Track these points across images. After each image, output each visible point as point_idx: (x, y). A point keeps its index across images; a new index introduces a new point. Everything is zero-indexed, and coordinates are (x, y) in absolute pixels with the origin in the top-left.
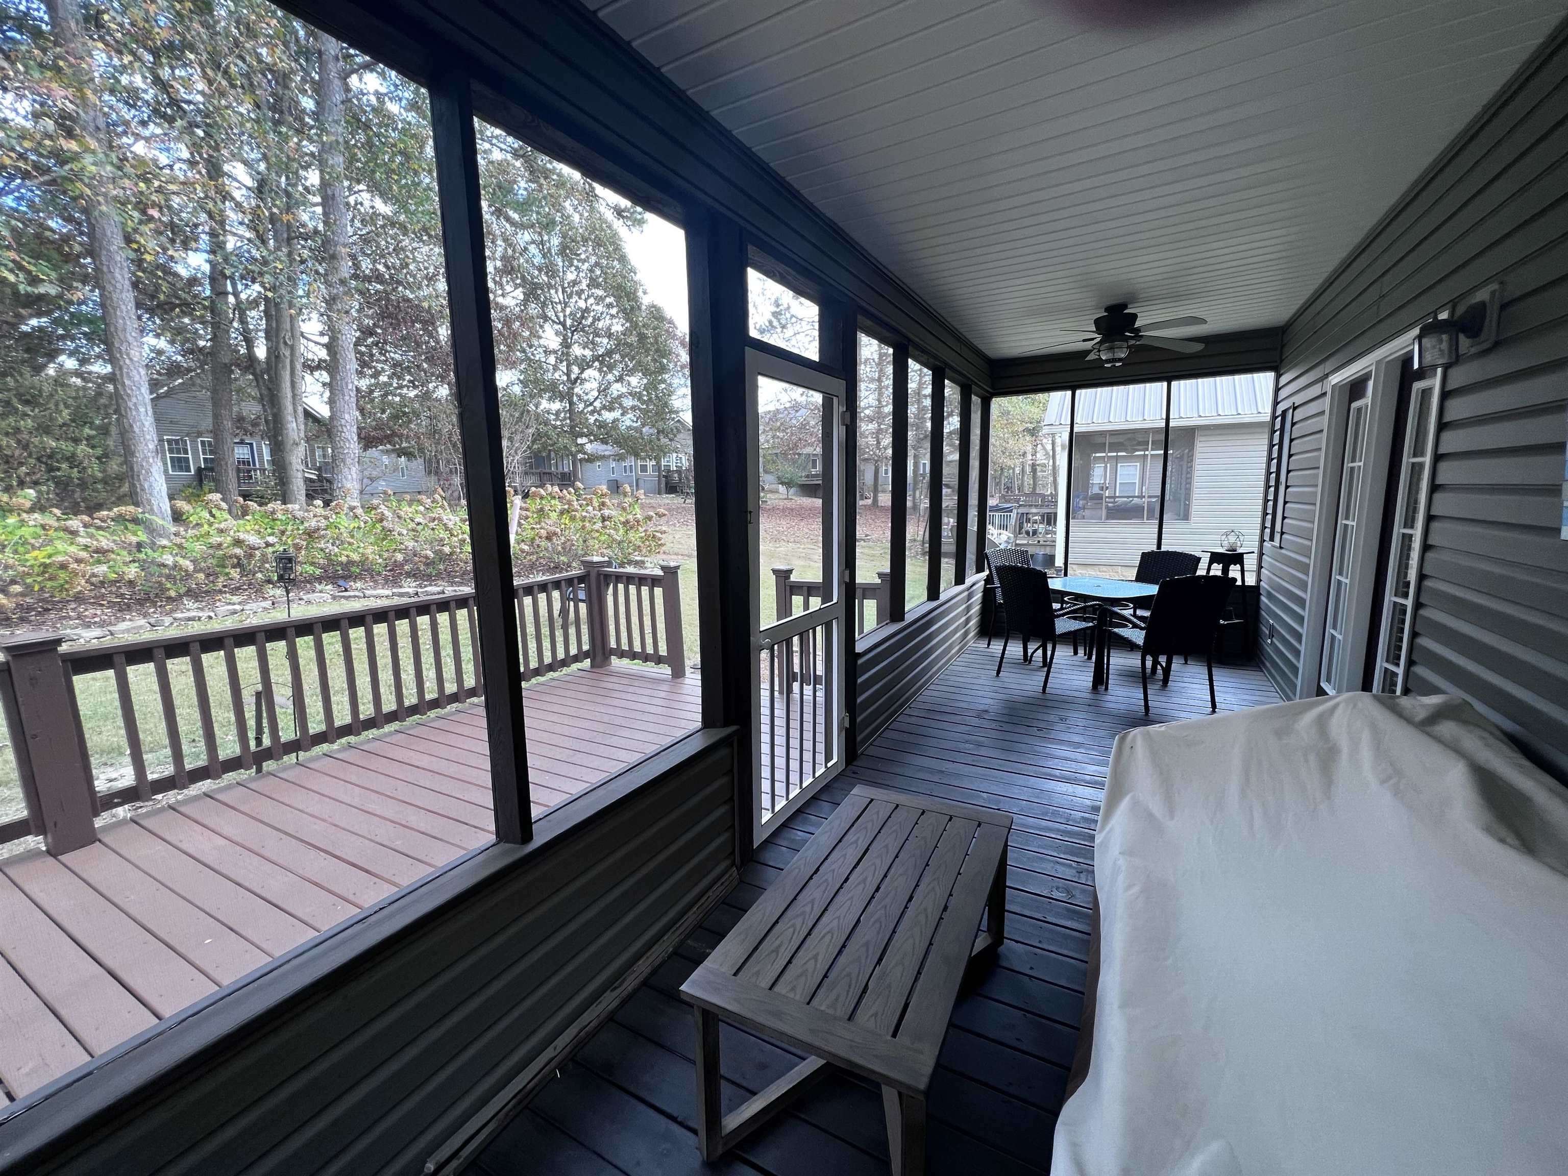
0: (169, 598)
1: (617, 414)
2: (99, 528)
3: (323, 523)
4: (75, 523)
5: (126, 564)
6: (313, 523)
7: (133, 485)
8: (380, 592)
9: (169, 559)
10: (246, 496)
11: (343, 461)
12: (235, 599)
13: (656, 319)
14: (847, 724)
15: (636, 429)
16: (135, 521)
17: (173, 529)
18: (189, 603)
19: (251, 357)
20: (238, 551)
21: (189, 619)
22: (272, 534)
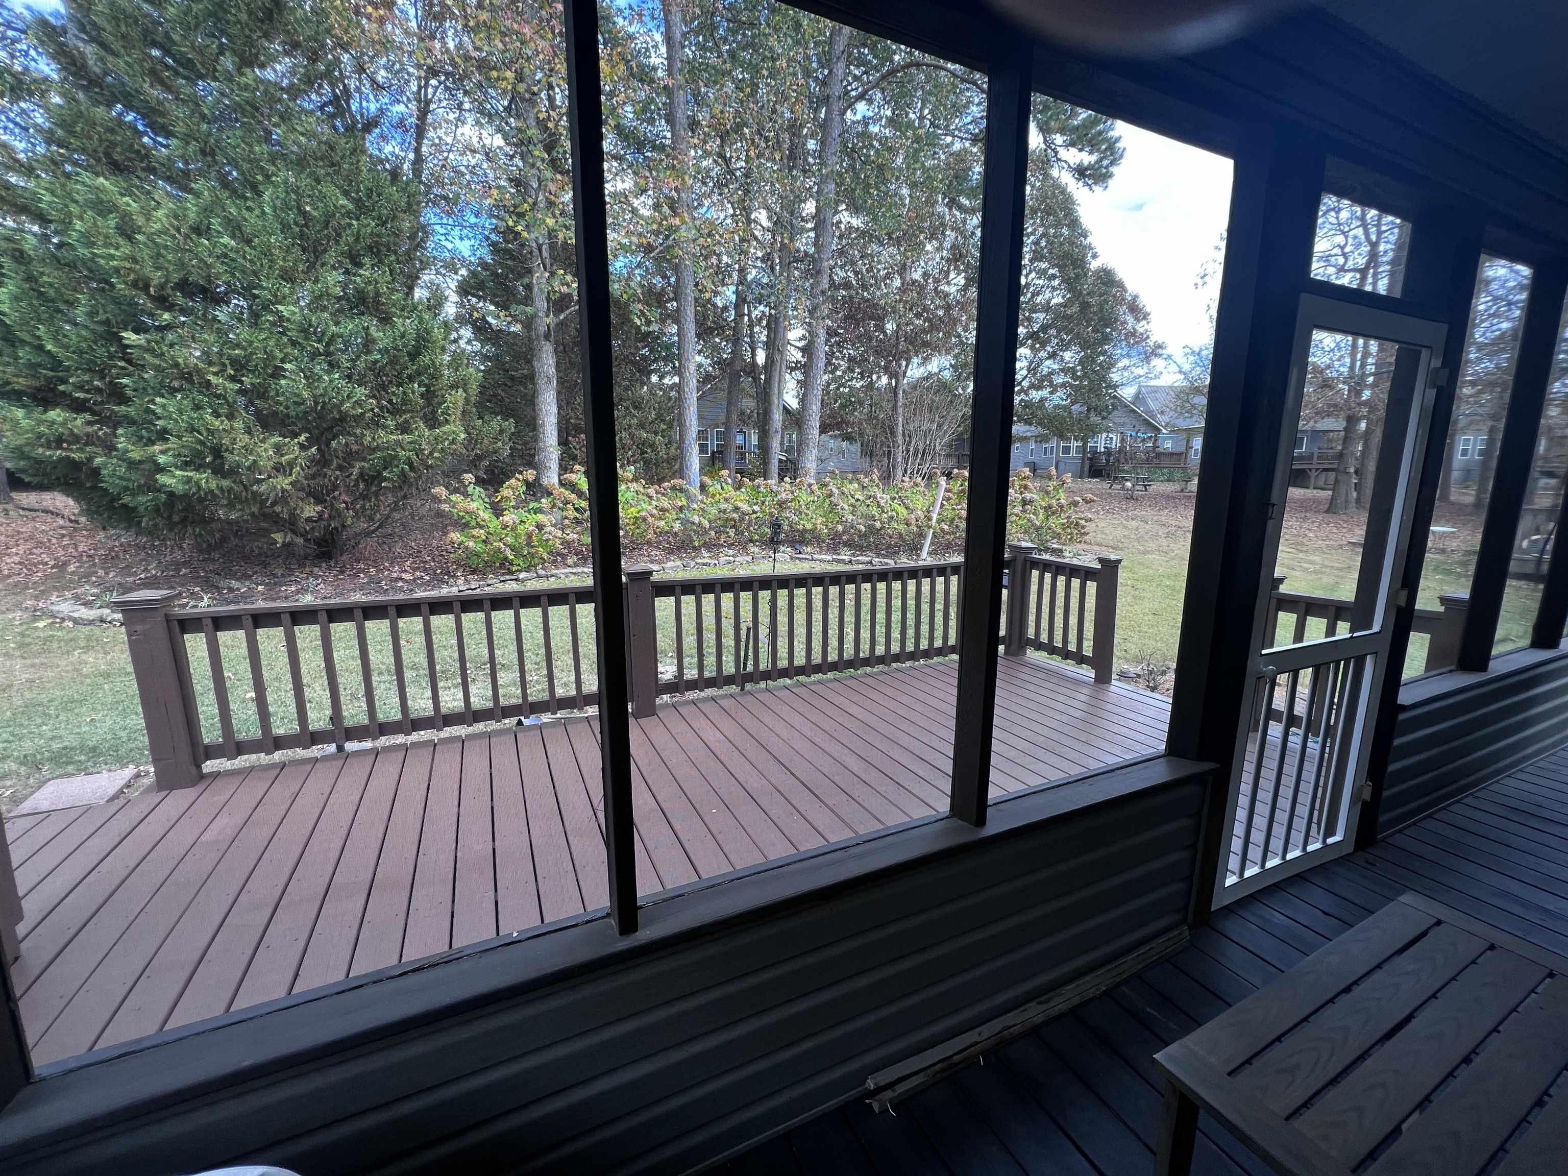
0: (694, 547)
1: (1045, 393)
2: (663, 494)
3: (790, 497)
4: (651, 491)
5: (674, 520)
6: (784, 496)
7: (681, 464)
8: (823, 557)
9: (696, 519)
10: (741, 472)
11: (808, 445)
12: (731, 552)
13: (1104, 284)
14: (1367, 795)
15: (1064, 408)
16: (681, 490)
17: (700, 498)
18: (705, 553)
19: (754, 364)
20: (735, 515)
21: (704, 564)
22: (756, 504)
